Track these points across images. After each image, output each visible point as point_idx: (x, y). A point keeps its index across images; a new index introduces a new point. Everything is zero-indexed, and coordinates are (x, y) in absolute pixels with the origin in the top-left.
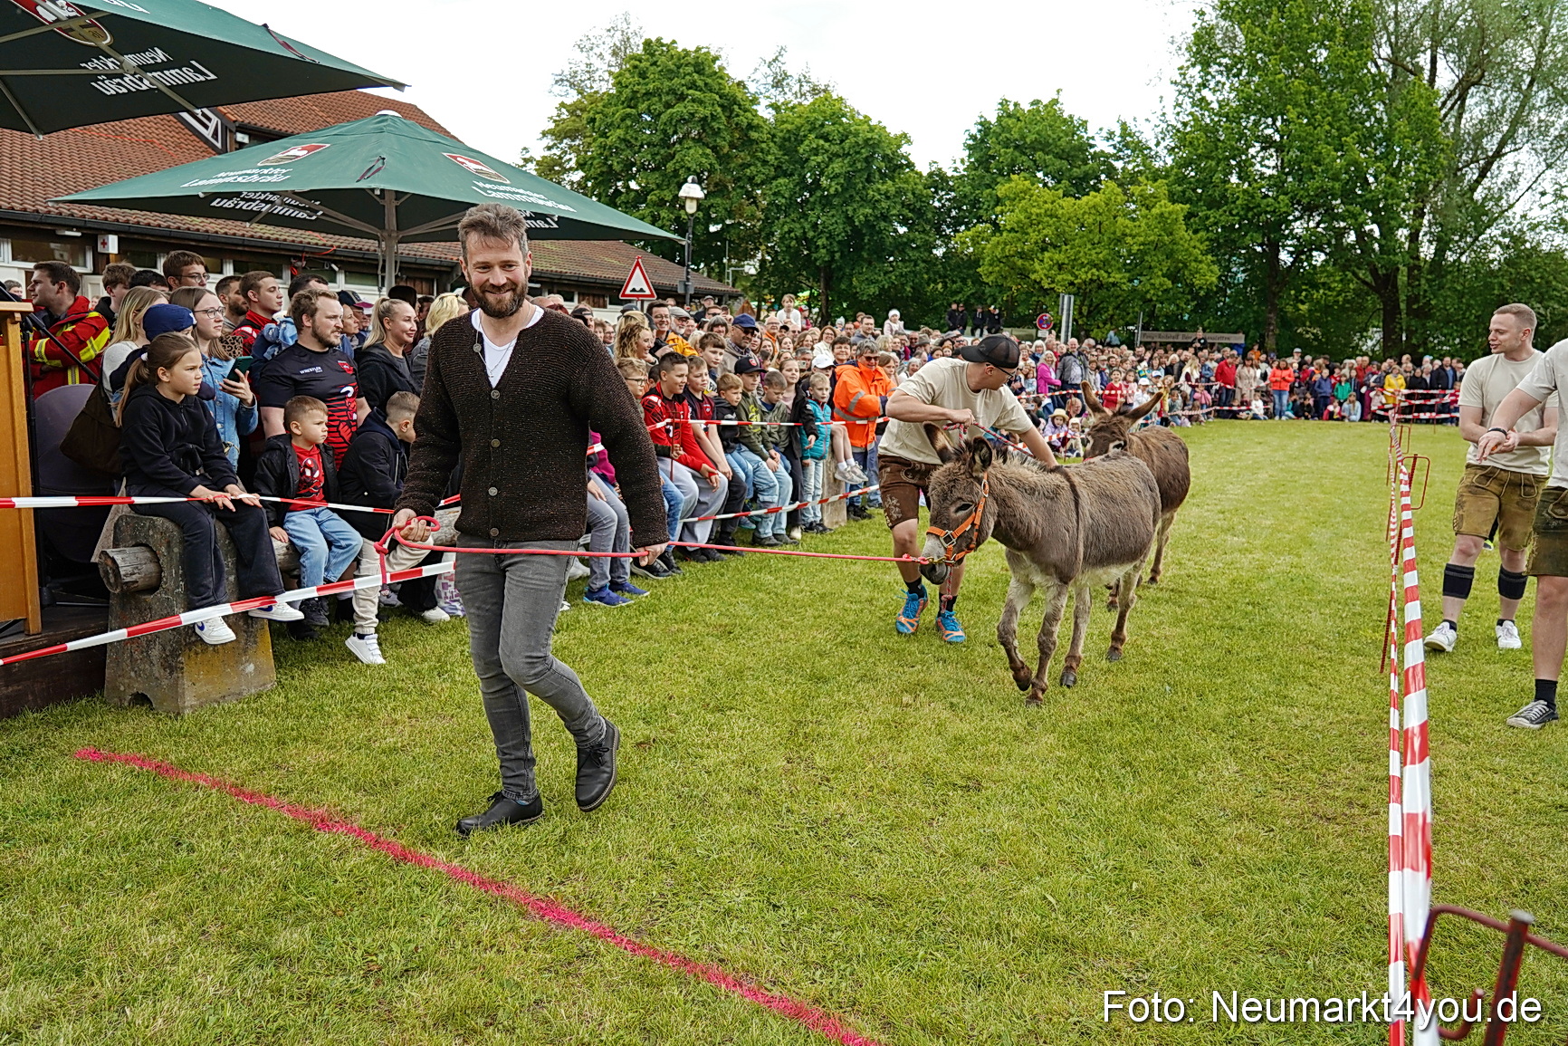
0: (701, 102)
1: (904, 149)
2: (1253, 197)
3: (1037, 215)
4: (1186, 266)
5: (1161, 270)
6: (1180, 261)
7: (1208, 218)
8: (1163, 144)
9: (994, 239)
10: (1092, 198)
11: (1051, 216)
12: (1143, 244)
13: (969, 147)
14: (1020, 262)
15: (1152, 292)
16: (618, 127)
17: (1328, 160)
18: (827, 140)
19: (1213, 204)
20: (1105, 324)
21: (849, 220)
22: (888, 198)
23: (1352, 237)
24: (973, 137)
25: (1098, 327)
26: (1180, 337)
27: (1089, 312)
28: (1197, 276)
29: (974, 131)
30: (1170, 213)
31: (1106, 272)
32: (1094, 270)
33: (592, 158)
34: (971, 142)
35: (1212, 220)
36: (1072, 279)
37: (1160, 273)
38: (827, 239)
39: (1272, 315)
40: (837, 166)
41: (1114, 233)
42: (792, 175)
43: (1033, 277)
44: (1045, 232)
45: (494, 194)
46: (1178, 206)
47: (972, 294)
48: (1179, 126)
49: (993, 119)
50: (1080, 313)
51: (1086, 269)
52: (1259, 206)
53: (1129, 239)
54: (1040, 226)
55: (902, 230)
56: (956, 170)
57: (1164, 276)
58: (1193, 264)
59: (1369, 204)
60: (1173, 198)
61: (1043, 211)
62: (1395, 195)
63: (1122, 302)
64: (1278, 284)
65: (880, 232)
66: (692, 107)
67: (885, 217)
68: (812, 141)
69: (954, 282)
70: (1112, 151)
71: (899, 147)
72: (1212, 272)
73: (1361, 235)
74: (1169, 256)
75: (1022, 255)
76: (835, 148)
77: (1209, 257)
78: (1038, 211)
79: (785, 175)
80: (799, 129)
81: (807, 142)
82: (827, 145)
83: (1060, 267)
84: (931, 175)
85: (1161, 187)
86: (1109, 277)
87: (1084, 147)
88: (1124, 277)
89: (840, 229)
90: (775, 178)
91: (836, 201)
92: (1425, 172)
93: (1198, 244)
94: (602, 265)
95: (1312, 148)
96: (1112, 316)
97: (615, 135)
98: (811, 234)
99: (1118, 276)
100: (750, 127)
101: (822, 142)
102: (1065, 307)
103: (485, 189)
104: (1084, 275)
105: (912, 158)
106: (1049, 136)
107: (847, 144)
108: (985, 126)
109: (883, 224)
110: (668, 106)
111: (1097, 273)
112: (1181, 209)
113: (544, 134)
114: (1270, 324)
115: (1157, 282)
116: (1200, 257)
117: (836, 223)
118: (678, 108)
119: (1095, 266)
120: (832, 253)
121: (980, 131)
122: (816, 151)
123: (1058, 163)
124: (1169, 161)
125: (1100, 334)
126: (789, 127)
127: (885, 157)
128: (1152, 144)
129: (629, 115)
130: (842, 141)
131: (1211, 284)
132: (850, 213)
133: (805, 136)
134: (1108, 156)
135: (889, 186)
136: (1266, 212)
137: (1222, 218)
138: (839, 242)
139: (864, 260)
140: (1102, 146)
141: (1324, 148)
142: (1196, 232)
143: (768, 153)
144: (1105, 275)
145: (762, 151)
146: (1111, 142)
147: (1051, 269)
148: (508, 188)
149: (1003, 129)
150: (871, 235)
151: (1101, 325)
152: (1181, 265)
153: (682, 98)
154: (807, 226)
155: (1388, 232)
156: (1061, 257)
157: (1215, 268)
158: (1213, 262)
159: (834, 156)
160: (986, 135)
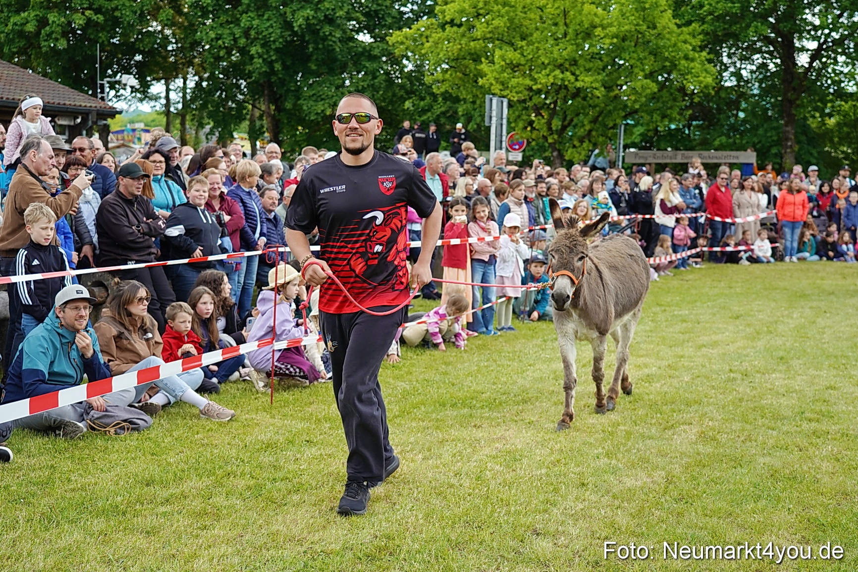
4: (674, 65)
5: (643, 70)
12: (617, 37)
20: (581, 141)
25: (574, 146)
26: (675, 157)
27: (564, 128)
28: (689, 77)
31: (573, 74)
32: (557, 72)
36: (531, 83)
37: (642, 73)
38: (262, 46)
39: (789, 129)
41: (581, 24)
44: (496, 22)
47: (443, 113)
50: (550, 129)
51: (547, 71)
53: (599, 32)
54: (488, 17)
57: (646, 77)
58: (683, 62)
63: (601, 113)
64: (794, 89)
69: (423, 99)
72: (706, 70)
74: (655, 53)
77: (704, 54)
83: (514, 67)
86: (577, 80)
88: (596, 81)
93: (691, 39)
96: (590, 131)
102: (495, 113)
104: (544, 79)
111: (561, 76)
114: (787, 139)
115: (639, 84)
116: (691, 54)
117: (271, 26)
119: (560, 67)
120: (271, 64)
125: (577, 156)
131: (706, 87)
138: (277, 50)
144: (572, 78)
147: (503, 71)
150: (317, 42)
151: (577, 143)
152: (667, 64)
156: (512, 55)
157: (710, 67)
158: (710, 61)
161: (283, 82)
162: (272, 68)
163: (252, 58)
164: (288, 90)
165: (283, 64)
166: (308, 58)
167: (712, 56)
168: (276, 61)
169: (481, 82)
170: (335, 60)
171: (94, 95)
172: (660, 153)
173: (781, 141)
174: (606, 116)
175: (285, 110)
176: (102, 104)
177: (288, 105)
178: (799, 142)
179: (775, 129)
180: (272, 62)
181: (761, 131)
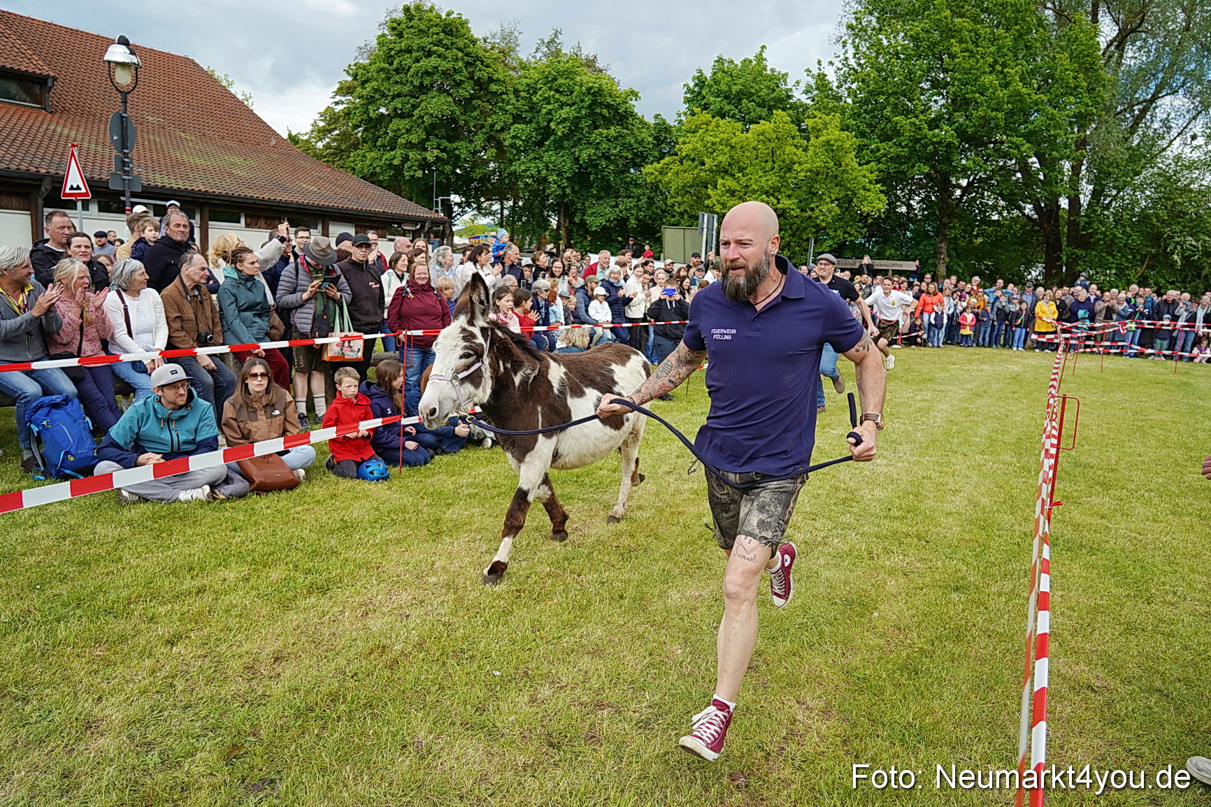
0: (445, 58)
1: (633, 102)
2: (920, 129)
3: (713, 144)
4: (854, 194)
5: (830, 197)
6: (849, 189)
7: (878, 150)
8: (845, 86)
12: (810, 171)
13: (688, 100)
15: (821, 218)
17: (991, 90)
18: (557, 91)
19: (885, 138)
21: (577, 159)
22: (609, 140)
24: (691, 91)
28: (865, 203)
29: (692, 85)
30: (836, 140)
34: (688, 95)
35: (882, 151)
37: (828, 200)
38: (557, 175)
39: (943, 245)
40: (564, 112)
41: (784, 161)
42: (530, 122)
44: (720, 158)
49: (708, 74)
52: (926, 137)
53: (796, 167)
54: (715, 154)
56: (678, 120)
58: (861, 192)
60: (845, 128)
61: (718, 140)
62: (1058, 126)
64: (948, 215)
66: (436, 62)
68: (544, 92)
70: (810, 102)
71: (625, 100)
72: (880, 200)
74: (840, 185)
76: (563, 99)
77: (878, 186)
78: (714, 140)
80: (537, 82)
81: (541, 93)
82: (557, 96)
84: (656, 125)
85: (836, 119)
87: (784, 96)
89: (567, 166)
90: (512, 124)
91: (566, 144)
92: (1087, 105)
93: (869, 175)
95: (976, 80)
98: (544, 172)
100: (491, 80)
101: (552, 93)
102: (705, 226)
105: (636, 110)
106: (752, 87)
108: (701, 82)
109: (604, 163)
114: (941, 253)
116: (868, 186)
117: (564, 161)
119: (767, 193)
121: (696, 85)
122: (547, 100)
123: (758, 109)
127: (608, 106)
131: (879, 211)
132: (577, 153)
133: (540, 89)
134: (806, 107)
135: (613, 131)
136: (933, 143)
137: (892, 150)
138: (567, 178)
139: (593, 196)
140: (799, 96)
142: (868, 163)
146: (810, 95)
147: (723, 195)
149: (716, 82)
150: (596, 174)
152: (849, 192)
153: (430, 54)
155: (1049, 164)
156: (731, 183)
157: (882, 196)
158: (882, 192)
159: (562, 105)
160: (701, 88)
161: (572, 202)
164: (576, 209)
165: (573, 188)
166: (592, 186)
167: (884, 188)
168: (567, 187)
169: (706, 202)
170: (610, 187)
171: (431, 209)
172: (842, 260)
173: (936, 254)
174: (802, 231)
175: (575, 223)
176: (436, 215)
177: (577, 220)
178: (949, 256)
179: (932, 245)
180: (564, 188)
181: (921, 247)
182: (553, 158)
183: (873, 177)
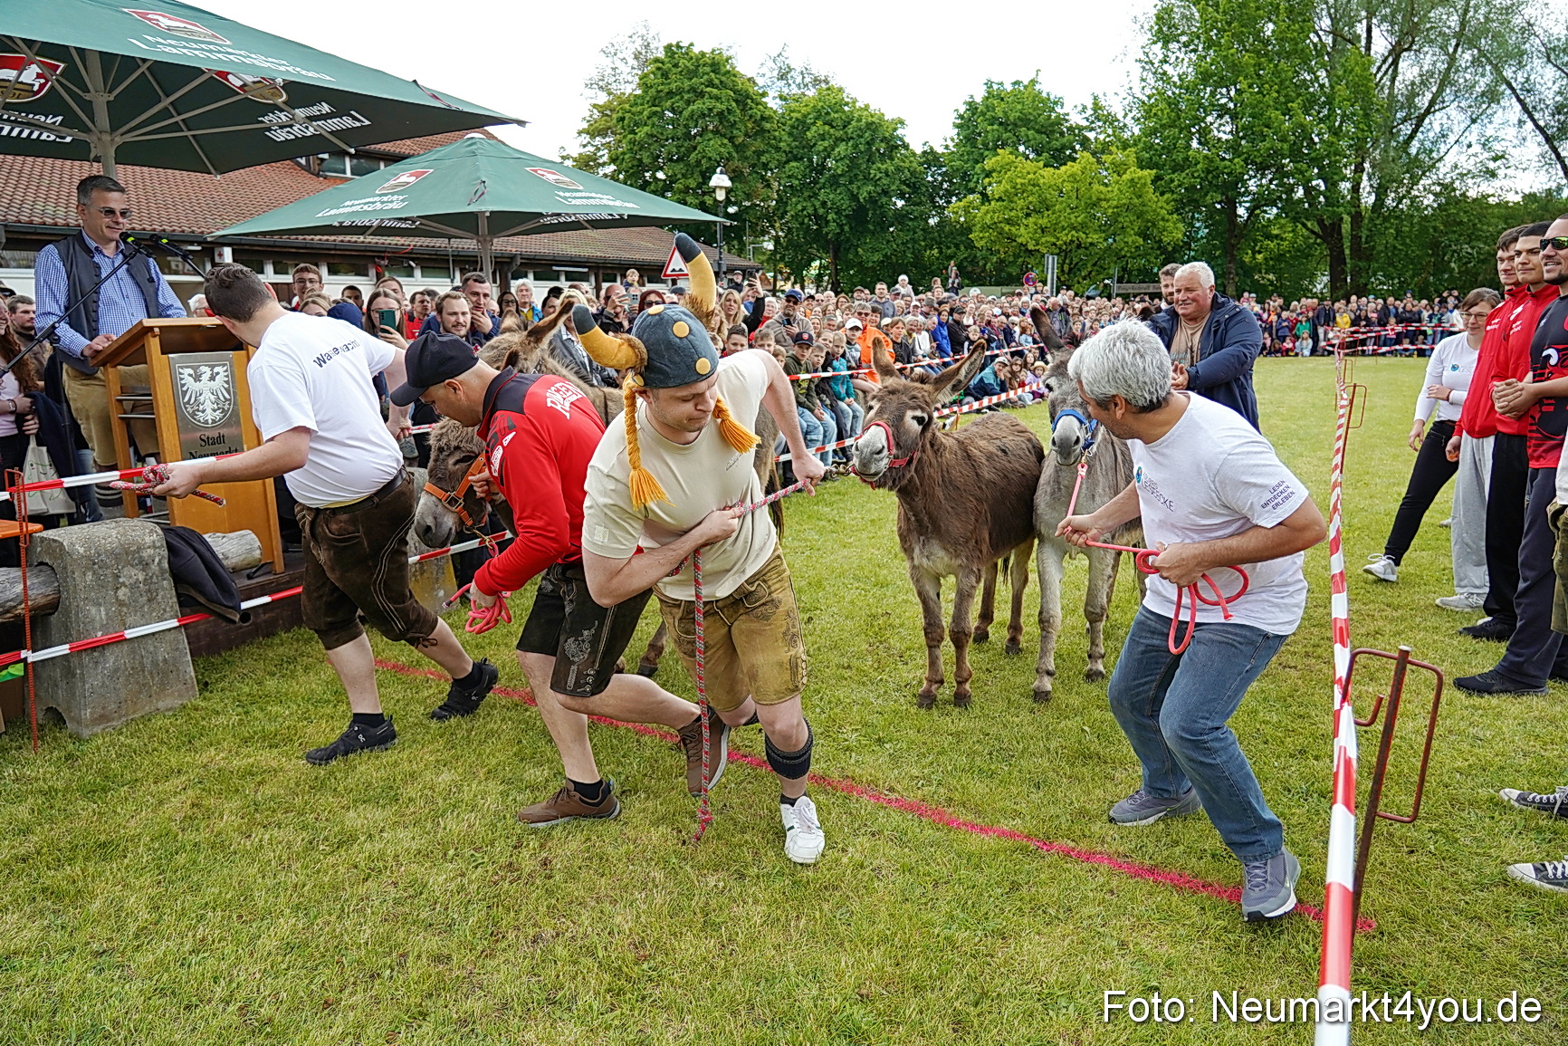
0: (717, 98)
1: (900, 132)
2: (1212, 161)
3: (1022, 184)
4: (1154, 225)
5: (1133, 229)
6: (1148, 221)
7: (1172, 181)
8: (1130, 115)
9: (984, 208)
10: (1070, 168)
11: (1034, 185)
12: (1116, 207)
13: (957, 126)
14: (1007, 228)
15: (1125, 249)
16: (646, 124)
17: (1277, 124)
18: (831, 126)
19: (1177, 168)
20: (1084, 279)
21: (854, 197)
22: (888, 176)
23: (1300, 193)
24: (961, 117)
25: (1079, 283)
27: (1070, 269)
28: (1165, 233)
29: (962, 111)
30: (1139, 178)
31: (1084, 233)
32: (1074, 232)
33: (623, 153)
34: (959, 121)
35: (1176, 182)
36: (1055, 241)
37: (1132, 232)
38: (836, 214)
39: (1232, 265)
40: (842, 149)
41: (1090, 198)
42: (801, 159)
43: (1019, 240)
44: (1029, 199)
45: (574, 202)
46: (1146, 172)
48: (1146, 99)
49: (978, 99)
50: (1063, 271)
51: (1067, 231)
52: (1217, 168)
53: (1104, 204)
54: (1025, 195)
55: (900, 203)
56: (947, 147)
57: (1135, 234)
58: (1161, 223)
59: (1316, 161)
60: (1142, 165)
61: (1026, 181)
62: (1337, 153)
63: (1099, 259)
64: (1236, 236)
65: (882, 206)
66: (709, 103)
67: (885, 193)
68: (820, 127)
69: (949, 248)
70: (1085, 123)
71: (895, 129)
72: (1177, 229)
73: (1308, 190)
74: (1140, 216)
75: (1008, 221)
76: (840, 133)
77: (1175, 216)
78: (1023, 181)
79: (796, 159)
80: (805, 116)
81: (814, 128)
82: (832, 131)
83: (1043, 230)
84: (925, 153)
85: (1130, 156)
86: (1087, 238)
87: (1061, 120)
88: (1100, 237)
89: (846, 204)
90: (787, 162)
91: (842, 180)
92: (1363, 130)
93: (1165, 205)
94: (639, 249)
95: (1262, 114)
96: (1091, 272)
97: (642, 132)
98: (821, 211)
99: (1096, 236)
100: (763, 118)
101: (827, 127)
102: (1050, 265)
103: (565, 198)
104: (1065, 237)
105: (907, 140)
106: (1030, 113)
107: (850, 130)
108: (972, 106)
109: (884, 200)
110: (688, 103)
111: (1076, 235)
112: (1148, 174)
113: (580, 133)
114: (1231, 273)
115: (1130, 240)
116: (1167, 217)
117: (843, 199)
118: (698, 106)
119: (1074, 228)
120: (841, 226)
121: (967, 110)
122: (822, 137)
123: (1037, 137)
124: (1136, 131)
125: (1080, 288)
126: (799, 116)
127: (884, 139)
128: (1120, 117)
129: (655, 113)
130: (845, 127)
131: (1177, 239)
132: (855, 191)
133: (812, 123)
134: (1081, 129)
135: (888, 166)
136: (1224, 173)
137: (1185, 181)
138: (847, 216)
139: (868, 231)
140: (1076, 119)
141: (1274, 114)
142: (1162, 194)
143: (780, 140)
144: (1084, 236)
145: (775, 138)
146: (1084, 115)
147: (1035, 233)
148: (583, 194)
149: (989, 108)
150: (875, 210)
151: (1081, 280)
152: (1150, 224)
153: (701, 95)
154: (818, 204)
155: (1332, 185)
156: (1043, 222)
157: (1180, 225)
159: (839, 140)
160: (973, 114)
161: (848, 240)
162: (842, 230)
163: (828, 222)
164: (852, 245)
165: (850, 226)
166: (868, 223)
167: (1180, 217)
168: (846, 224)
172: (1137, 286)
174: (1102, 260)
177: (850, 256)
182: (831, 196)
183: (1169, 207)
